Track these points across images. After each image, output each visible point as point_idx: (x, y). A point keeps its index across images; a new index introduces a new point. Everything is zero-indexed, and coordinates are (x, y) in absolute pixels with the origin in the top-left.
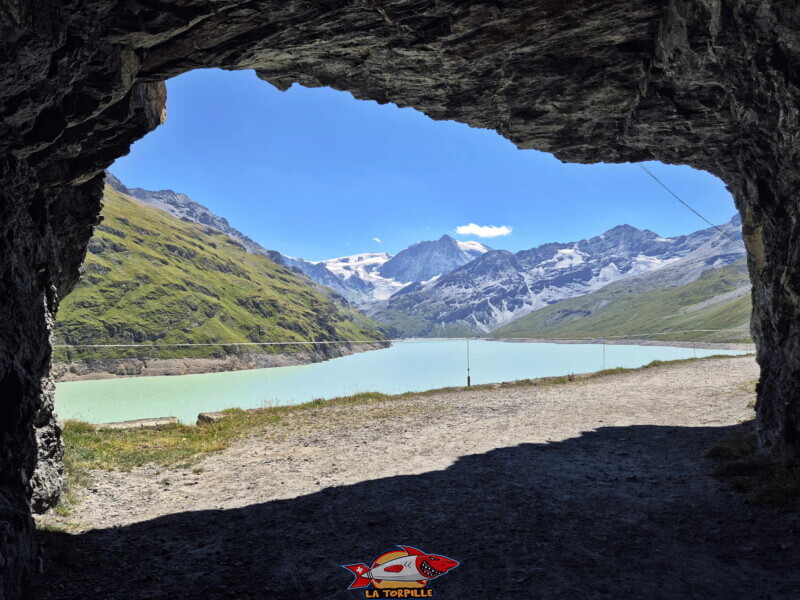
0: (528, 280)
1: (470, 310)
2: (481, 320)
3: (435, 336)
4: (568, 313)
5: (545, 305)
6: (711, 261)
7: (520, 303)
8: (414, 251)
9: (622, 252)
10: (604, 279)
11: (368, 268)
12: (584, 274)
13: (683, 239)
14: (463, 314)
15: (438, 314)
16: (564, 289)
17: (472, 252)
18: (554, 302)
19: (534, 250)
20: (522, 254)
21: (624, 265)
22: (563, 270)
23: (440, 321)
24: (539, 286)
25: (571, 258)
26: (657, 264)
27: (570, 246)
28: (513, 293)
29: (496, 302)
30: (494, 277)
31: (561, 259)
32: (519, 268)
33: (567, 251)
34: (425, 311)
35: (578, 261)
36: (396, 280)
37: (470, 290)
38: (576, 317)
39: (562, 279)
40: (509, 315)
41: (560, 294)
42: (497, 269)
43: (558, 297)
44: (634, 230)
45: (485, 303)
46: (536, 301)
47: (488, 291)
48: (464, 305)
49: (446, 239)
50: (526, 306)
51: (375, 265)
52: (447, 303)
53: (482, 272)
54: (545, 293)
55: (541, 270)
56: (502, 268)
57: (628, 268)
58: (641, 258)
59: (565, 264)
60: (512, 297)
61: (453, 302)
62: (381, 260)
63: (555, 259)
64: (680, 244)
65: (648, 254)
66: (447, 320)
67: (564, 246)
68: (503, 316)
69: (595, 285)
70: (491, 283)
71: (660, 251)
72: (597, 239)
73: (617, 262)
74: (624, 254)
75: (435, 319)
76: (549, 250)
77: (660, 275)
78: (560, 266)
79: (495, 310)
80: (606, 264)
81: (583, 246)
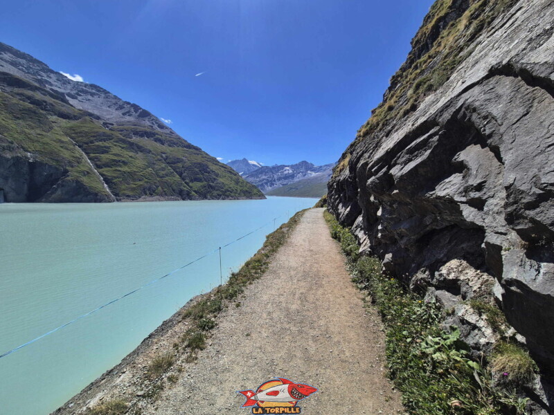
0: (276, 177)
4: (291, 189)
5: (282, 185)
10: (299, 178)
12: (292, 176)
13: (321, 167)
16: (287, 181)
18: (284, 185)
19: (277, 166)
20: (272, 167)
21: (304, 174)
24: (279, 179)
26: (314, 174)
27: (288, 166)
28: (271, 181)
29: (266, 183)
30: (265, 175)
31: (285, 170)
32: (273, 173)
33: (287, 168)
35: (291, 171)
38: (294, 190)
39: (287, 177)
40: (270, 188)
42: (266, 173)
43: (285, 183)
44: (307, 163)
46: (279, 184)
47: (263, 180)
49: (245, 159)
50: (275, 186)
53: (261, 173)
54: (281, 182)
55: (279, 174)
58: (309, 172)
59: (287, 172)
63: (283, 170)
64: (320, 169)
65: (312, 171)
67: (286, 166)
69: (296, 180)
70: (264, 177)
71: (314, 170)
72: (296, 165)
73: (302, 173)
74: (304, 170)
76: (281, 167)
77: (316, 178)
78: (285, 173)
79: (266, 186)
80: (299, 173)
81: (292, 167)
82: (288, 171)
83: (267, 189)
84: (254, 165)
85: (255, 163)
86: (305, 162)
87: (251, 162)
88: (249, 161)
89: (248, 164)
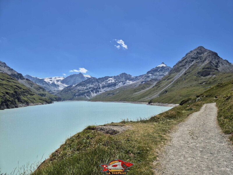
0: (101, 85)
1: (85, 93)
2: (88, 96)
3: (74, 100)
4: (109, 94)
5: (104, 92)
6: (142, 82)
7: (98, 91)
8: (71, 77)
10: (119, 86)
11: (58, 81)
13: (137, 77)
14: (83, 94)
15: (75, 94)
16: (110, 88)
17: (87, 78)
18: (107, 91)
19: (103, 78)
20: (99, 79)
21: (124, 82)
22: (110, 83)
23: (76, 96)
24: (103, 87)
25: (112, 80)
26: (131, 82)
27: (112, 77)
28: (97, 89)
29: (92, 91)
30: (92, 85)
31: (109, 80)
32: (98, 82)
34: (72, 93)
35: (113, 81)
36: (66, 84)
37: (85, 88)
38: (111, 95)
39: (109, 86)
40: (95, 94)
41: (108, 89)
42: (93, 82)
44: (127, 74)
45: (89, 91)
46: (102, 91)
47: (90, 88)
48: (83, 92)
50: (100, 92)
51: (60, 80)
52: (78, 91)
53: (89, 83)
54: (105, 89)
55: (104, 83)
56: (94, 82)
57: (125, 83)
58: (128, 81)
59: (110, 82)
60: (97, 90)
61: (80, 91)
62: (62, 79)
63: (108, 80)
65: (129, 80)
66: (78, 96)
67: (110, 77)
68: (94, 95)
69: (117, 87)
70: (91, 86)
71: (132, 80)
72: (118, 76)
73: (122, 82)
74: (124, 80)
75: (75, 95)
76: (106, 78)
77: (131, 85)
78: (109, 82)
79: (92, 93)
80: (120, 82)
81: (115, 77)
89: (83, 77)
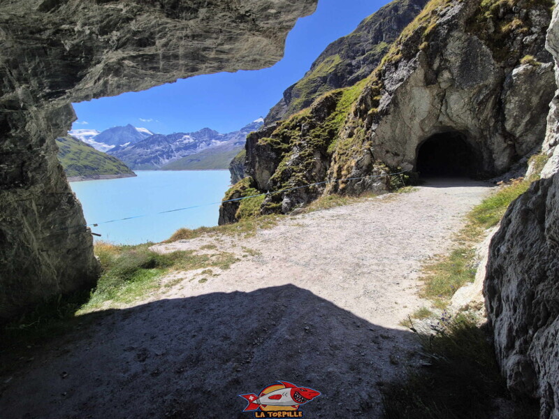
0: (173, 147)
1: (150, 159)
2: (156, 163)
4: (192, 160)
5: (181, 157)
6: (235, 144)
7: (171, 156)
8: (113, 130)
9: (206, 138)
10: (202, 148)
11: (87, 137)
12: (194, 146)
13: (226, 135)
14: (148, 161)
15: (136, 160)
16: (188, 151)
18: (184, 156)
19: (173, 135)
20: (168, 136)
22: (186, 144)
23: (138, 163)
24: (178, 150)
26: (219, 143)
27: (188, 134)
28: (168, 152)
29: (161, 155)
30: (159, 146)
31: (185, 139)
32: (168, 142)
33: (187, 137)
34: (130, 159)
35: (191, 140)
36: (106, 143)
37: (149, 150)
38: (196, 162)
39: (187, 147)
40: (167, 161)
42: (159, 142)
43: (186, 154)
44: (211, 130)
45: (156, 156)
46: (177, 156)
47: (157, 151)
48: (147, 157)
49: (130, 126)
50: (173, 158)
51: (91, 136)
53: (153, 143)
54: (180, 153)
55: (178, 143)
56: (161, 142)
57: (209, 144)
58: (213, 141)
59: (186, 141)
60: (169, 154)
61: (142, 155)
62: (94, 133)
63: (182, 139)
64: (225, 137)
65: (216, 139)
66: (141, 163)
67: (185, 134)
69: (199, 150)
70: (157, 148)
71: (219, 139)
72: (198, 132)
73: (205, 141)
74: (208, 139)
76: (180, 135)
77: (220, 148)
78: (185, 142)
79: (161, 159)
80: (202, 142)
81: (193, 135)
82: (189, 139)
83: (163, 162)
84: (144, 133)
85: (146, 131)
86: (207, 130)
87: (140, 129)
88: (137, 129)
89: (135, 132)
